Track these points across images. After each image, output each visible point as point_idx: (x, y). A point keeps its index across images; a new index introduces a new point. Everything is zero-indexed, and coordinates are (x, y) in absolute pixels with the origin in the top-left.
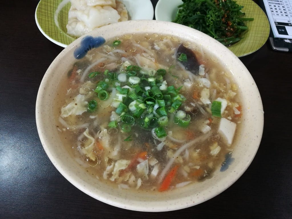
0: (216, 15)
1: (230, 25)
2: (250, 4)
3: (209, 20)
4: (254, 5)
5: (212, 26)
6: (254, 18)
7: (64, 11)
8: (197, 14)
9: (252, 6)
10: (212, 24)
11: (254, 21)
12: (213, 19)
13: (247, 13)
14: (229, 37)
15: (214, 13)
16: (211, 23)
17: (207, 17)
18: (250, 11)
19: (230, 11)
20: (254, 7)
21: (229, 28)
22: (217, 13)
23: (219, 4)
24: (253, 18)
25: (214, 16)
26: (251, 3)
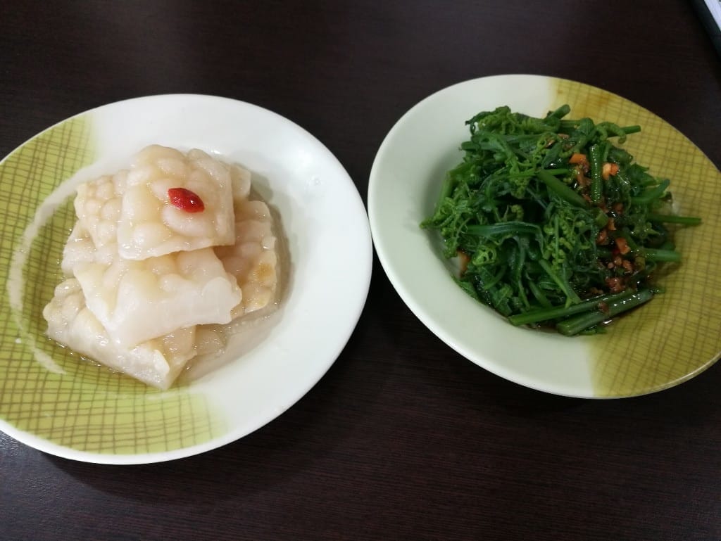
0: (577, 230)
1: (624, 252)
2: (690, 158)
3: (553, 244)
4: (702, 164)
5: (560, 265)
6: (702, 215)
7: (59, 222)
8: (510, 211)
9: (696, 170)
10: (560, 261)
11: (702, 228)
12: (567, 245)
13: (676, 193)
14: (614, 293)
15: (570, 222)
16: (560, 257)
17: (545, 234)
18: (687, 188)
19: (625, 203)
20: (704, 172)
21: (618, 261)
22: (580, 224)
23: (588, 190)
24: (700, 219)
25: (572, 231)
26: (694, 155)
